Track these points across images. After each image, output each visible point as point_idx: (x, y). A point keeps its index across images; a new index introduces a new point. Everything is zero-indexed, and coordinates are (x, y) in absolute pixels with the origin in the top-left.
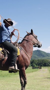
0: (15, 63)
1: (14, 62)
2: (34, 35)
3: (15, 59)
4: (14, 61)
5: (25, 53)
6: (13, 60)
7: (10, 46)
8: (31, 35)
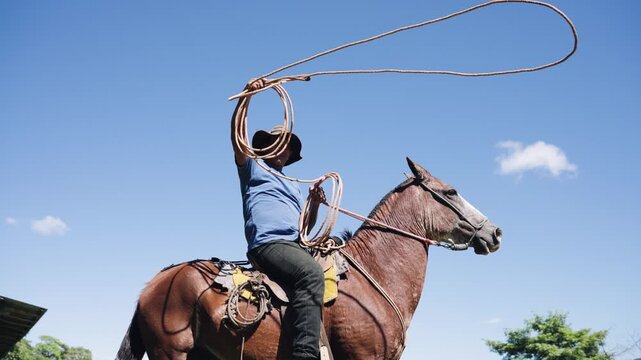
0: (315, 343)
1: (310, 339)
2: (429, 186)
3: (311, 322)
4: (311, 331)
5: (367, 285)
6: (301, 330)
7: (283, 260)
8: (413, 186)
